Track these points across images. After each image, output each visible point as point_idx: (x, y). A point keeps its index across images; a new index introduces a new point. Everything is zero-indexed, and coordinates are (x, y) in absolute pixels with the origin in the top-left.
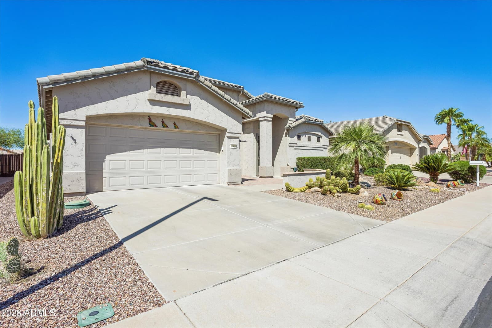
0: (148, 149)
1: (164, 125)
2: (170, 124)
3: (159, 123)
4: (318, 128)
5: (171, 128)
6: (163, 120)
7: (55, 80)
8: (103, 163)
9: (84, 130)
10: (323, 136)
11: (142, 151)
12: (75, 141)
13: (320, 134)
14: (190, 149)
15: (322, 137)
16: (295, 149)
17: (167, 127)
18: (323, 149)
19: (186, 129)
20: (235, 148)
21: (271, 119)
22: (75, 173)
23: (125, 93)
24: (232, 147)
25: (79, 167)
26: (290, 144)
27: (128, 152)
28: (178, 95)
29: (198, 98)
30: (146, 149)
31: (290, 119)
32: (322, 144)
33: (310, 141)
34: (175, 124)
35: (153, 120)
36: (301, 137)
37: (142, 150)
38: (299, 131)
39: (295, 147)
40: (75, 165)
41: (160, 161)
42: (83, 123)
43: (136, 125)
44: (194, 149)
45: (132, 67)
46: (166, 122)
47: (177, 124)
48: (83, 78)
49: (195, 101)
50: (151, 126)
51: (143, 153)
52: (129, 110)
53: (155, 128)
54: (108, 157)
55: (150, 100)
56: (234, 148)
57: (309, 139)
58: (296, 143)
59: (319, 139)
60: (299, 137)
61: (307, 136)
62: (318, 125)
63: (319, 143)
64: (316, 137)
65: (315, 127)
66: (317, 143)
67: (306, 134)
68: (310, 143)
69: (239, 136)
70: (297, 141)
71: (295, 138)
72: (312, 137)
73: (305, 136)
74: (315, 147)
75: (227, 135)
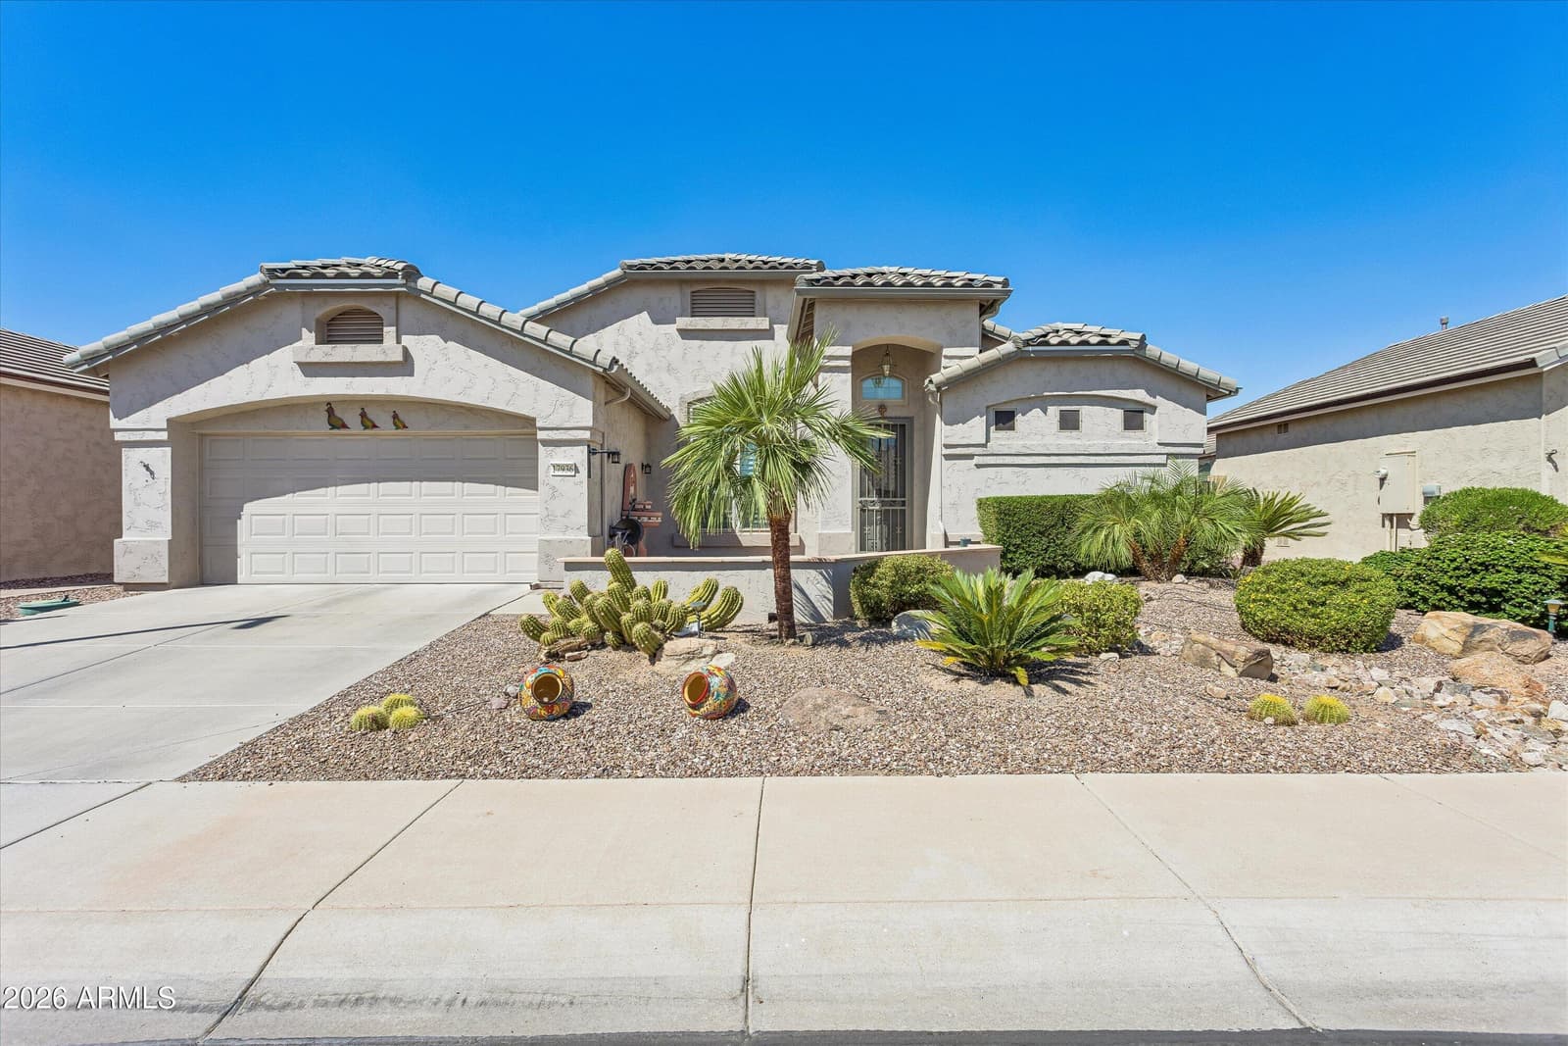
0: (336, 486)
1: (368, 423)
2: (383, 419)
3: (352, 418)
4: (1123, 371)
5: (386, 427)
6: (363, 409)
7: (89, 354)
8: (239, 521)
9: (168, 450)
10: (1159, 401)
11: (322, 491)
12: (152, 473)
13: (1140, 395)
14: (450, 483)
15: (1153, 409)
16: (978, 466)
17: (375, 426)
18: (1162, 459)
19: (429, 428)
20: (569, 473)
21: (848, 363)
22: (150, 541)
23: (245, 357)
24: (557, 473)
25: (160, 529)
26: (947, 446)
27: (291, 495)
28: (378, 339)
29: (436, 338)
30: (331, 486)
31: (946, 352)
32: (1157, 441)
33: (1076, 427)
34: (395, 417)
35: (338, 413)
36: (1019, 417)
37: (324, 489)
38: (999, 392)
39: (977, 460)
40: (153, 525)
41: (367, 517)
42: (164, 436)
43: (297, 428)
44: (464, 481)
45: (237, 293)
46: (371, 414)
47: (401, 416)
48: (140, 339)
49: (426, 347)
50: (333, 427)
51: (324, 496)
52: (255, 396)
53: (343, 431)
54: (249, 508)
55: (301, 365)
56: (564, 474)
57: (1069, 422)
58: (984, 442)
59: (1134, 418)
60: (1004, 419)
61: (1054, 411)
62: (1118, 358)
63: (1138, 433)
64: (1114, 409)
65: (1105, 369)
66: (1123, 437)
67: (1043, 403)
68: (1072, 438)
69: (587, 435)
70: (994, 434)
71: (978, 423)
72: (1085, 411)
73: (1037, 411)
74: (1107, 452)
75: (541, 435)
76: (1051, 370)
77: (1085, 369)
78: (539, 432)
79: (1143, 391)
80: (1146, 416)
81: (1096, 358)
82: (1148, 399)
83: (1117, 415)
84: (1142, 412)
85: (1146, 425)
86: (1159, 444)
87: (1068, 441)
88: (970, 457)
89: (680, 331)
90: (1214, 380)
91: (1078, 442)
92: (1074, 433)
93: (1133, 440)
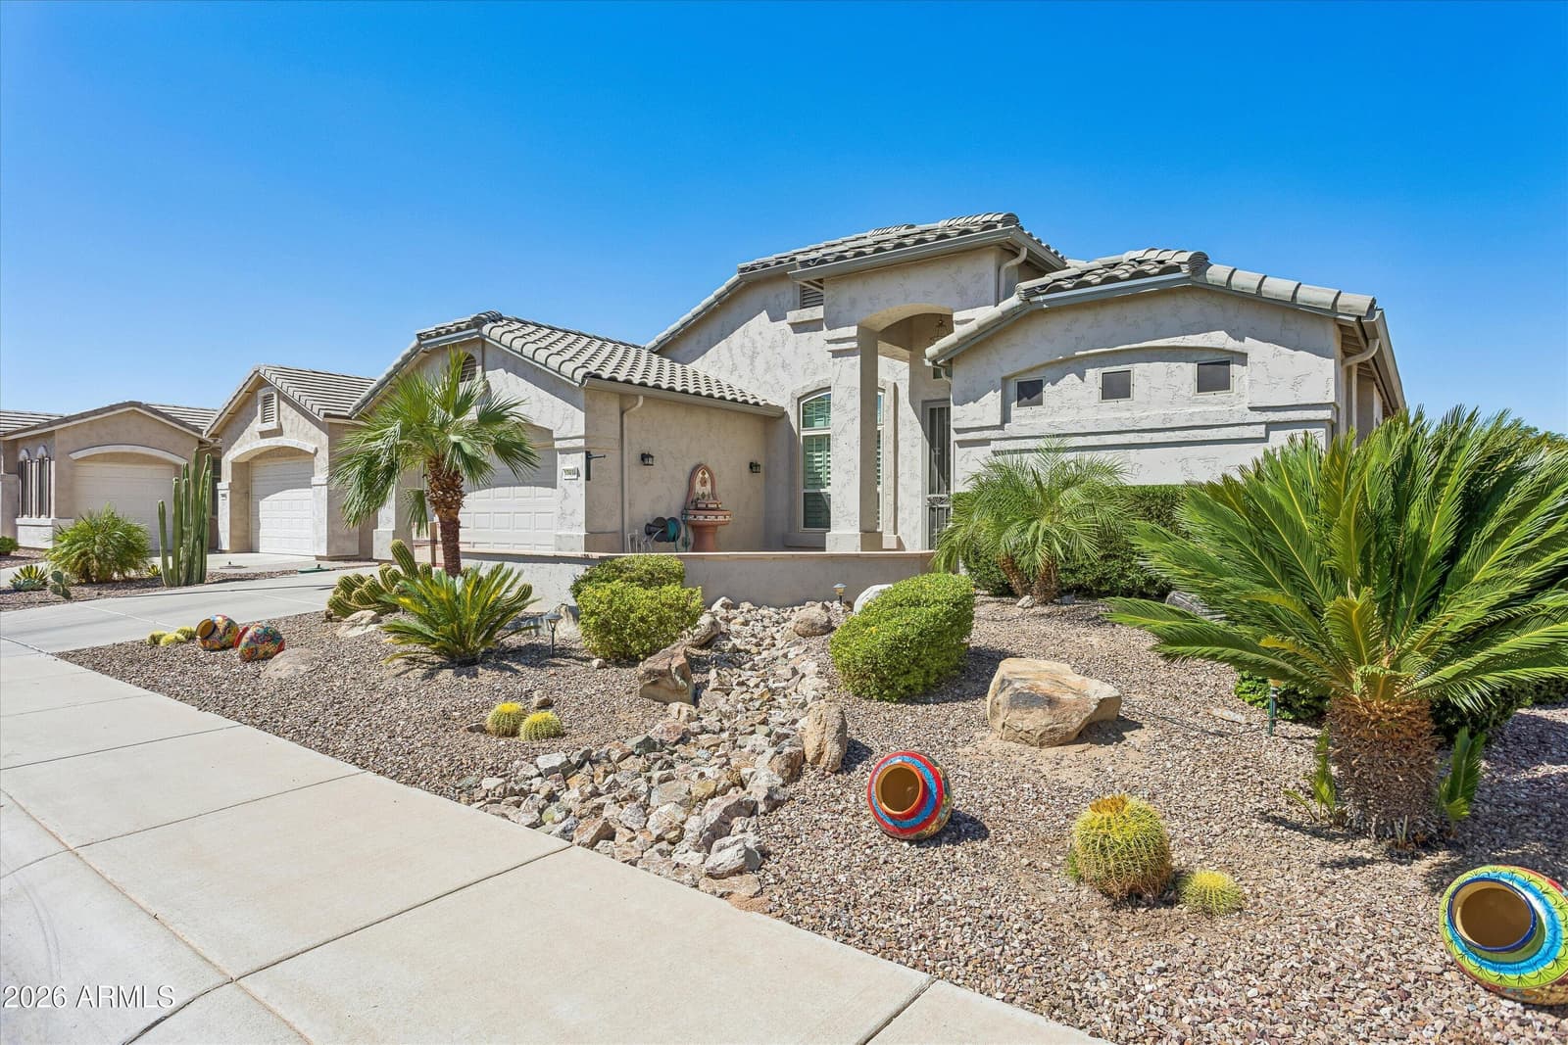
10: (1249, 345)
13: (1219, 339)
15: (1242, 358)
16: (997, 453)
18: (1259, 432)
20: (575, 477)
24: (567, 477)
26: (958, 431)
31: (958, 316)
32: (1249, 405)
33: (1126, 395)
36: (1048, 388)
38: (1019, 356)
39: (994, 446)
56: (571, 477)
57: (1116, 388)
58: (998, 423)
59: (1214, 373)
60: (1029, 391)
61: (1094, 375)
62: (1166, 292)
63: (1221, 395)
64: (1183, 364)
65: (1163, 308)
66: (1195, 402)
67: (1077, 366)
68: (1118, 409)
69: (581, 443)
70: (1016, 411)
71: (992, 401)
72: (1139, 371)
73: (1072, 378)
74: (1168, 426)
75: (558, 445)
76: (1084, 322)
77: (1134, 313)
78: (556, 443)
79: (1223, 332)
80: (1235, 369)
81: (1133, 297)
82: (1232, 344)
83: (1188, 371)
84: (1227, 363)
85: (1234, 382)
86: (1252, 409)
87: (1115, 413)
88: (986, 442)
89: (792, 325)
90: (1325, 303)
91: (1127, 414)
92: (1123, 402)
93: (1213, 406)
